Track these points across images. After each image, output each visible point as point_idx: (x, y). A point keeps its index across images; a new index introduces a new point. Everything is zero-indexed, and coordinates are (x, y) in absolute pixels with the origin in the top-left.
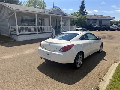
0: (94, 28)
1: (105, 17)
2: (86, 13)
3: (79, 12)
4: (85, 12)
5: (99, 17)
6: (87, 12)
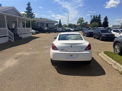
0: (45, 30)
1: (51, 21)
2: (33, 16)
3: (26, 13)
4: (32, 14)
5: (45, 20)
6: (35, 15)
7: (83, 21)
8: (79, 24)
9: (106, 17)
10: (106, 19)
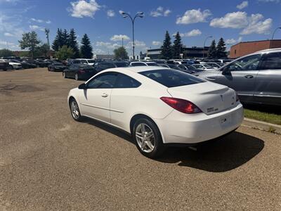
7: (38, 43)
8: (27, 49)
9: (86, 36)
10: (86, 40)
